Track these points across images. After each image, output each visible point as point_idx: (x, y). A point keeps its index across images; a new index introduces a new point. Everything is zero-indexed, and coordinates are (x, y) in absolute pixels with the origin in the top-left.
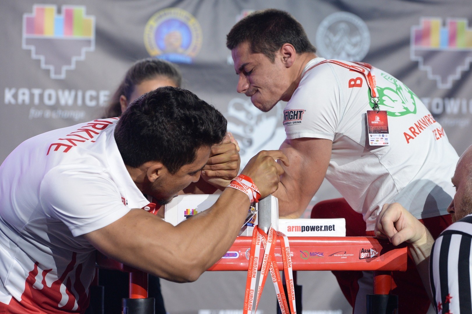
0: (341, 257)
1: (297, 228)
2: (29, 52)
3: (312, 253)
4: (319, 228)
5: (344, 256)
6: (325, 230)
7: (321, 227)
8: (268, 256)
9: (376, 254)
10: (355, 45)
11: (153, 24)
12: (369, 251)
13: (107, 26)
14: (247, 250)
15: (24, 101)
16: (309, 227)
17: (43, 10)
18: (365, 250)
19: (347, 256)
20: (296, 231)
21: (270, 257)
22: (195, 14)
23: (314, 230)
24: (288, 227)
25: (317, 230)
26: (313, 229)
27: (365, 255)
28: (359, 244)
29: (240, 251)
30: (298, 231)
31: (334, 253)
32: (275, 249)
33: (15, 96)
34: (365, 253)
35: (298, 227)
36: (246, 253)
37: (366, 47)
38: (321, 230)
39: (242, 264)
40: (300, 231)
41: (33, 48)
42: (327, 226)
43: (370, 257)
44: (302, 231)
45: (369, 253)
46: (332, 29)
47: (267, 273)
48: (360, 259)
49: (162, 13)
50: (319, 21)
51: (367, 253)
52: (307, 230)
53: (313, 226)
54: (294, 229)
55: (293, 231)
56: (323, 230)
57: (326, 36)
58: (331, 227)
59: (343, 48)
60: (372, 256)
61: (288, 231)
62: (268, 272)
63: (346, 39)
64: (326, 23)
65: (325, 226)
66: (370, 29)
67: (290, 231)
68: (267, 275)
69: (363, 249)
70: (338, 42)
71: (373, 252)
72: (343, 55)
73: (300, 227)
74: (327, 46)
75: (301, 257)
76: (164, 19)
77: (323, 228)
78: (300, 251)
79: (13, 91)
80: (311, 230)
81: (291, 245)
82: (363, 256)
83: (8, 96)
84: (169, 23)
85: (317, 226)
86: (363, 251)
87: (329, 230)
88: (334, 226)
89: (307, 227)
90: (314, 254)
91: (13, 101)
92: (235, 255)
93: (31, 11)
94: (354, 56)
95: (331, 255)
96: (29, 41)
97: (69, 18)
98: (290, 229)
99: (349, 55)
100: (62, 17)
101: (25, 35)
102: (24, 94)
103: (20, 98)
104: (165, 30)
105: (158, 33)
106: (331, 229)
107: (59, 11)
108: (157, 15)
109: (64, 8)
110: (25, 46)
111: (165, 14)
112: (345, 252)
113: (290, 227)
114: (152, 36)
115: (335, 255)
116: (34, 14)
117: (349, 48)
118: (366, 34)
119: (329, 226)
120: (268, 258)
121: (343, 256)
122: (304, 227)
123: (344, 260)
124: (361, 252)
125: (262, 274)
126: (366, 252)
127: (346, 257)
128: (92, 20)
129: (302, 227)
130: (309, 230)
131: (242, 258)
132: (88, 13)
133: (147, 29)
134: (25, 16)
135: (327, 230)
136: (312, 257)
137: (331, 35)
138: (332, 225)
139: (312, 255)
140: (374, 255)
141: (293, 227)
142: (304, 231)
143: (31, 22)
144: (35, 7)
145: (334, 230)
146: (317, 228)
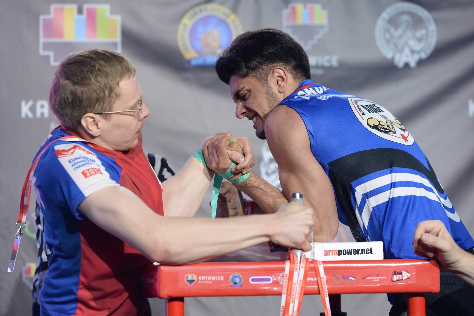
0: (373, 279)
1: (333, 252)
2: (47, 58)
3: (344, 276)
4: (356, 251)
5: (377, 279)
6: (362, 254)
7: (359, 250)
8: (302, 281)
9: (408, 276)
10: (419, 40)
11: (187, 22)
12: (401, 273)
13: (134, 26)
14: (281, 275)
15: (42, 114)
16: (345, 250)
17: (62, 10)
18: (397, 272)
19: (380, 279)
20: (332, 255)
21: (304, 282)
22: (235, 9)
23: (351, 254)
24: (325, 251)
25: (354, 254)
26: (350, 252)
27: (397, 277)
28: (391, 267)
29: (273, 276)
30: (335, 255)
31: (366, 276)
32: (309, 273)
33: (33, 109)
34: (397, 276)
35: (334, 250)
36: (279, 278)
37: (432, 42)
38: (358, 254)
39: (275, 289)
40: (337, 255)
41: (51, 54)
42: (364, 249)
43: (403, 280)
44: (339, 255)
45: (401, 276)
46: (393, 22)
47: (301, 298)
48: (392, 281)
49: (197, 9)
50: (378, 14)
51: (399, 276)
52: (344, 254)
53: (350, 250)
54: (331, 253)
55: (329, 255)
56: (360, 254)
57: (387, 30)
58: (369, 250)
59: (406, 44)
60: (404, 278)
61: (325, 255)
62: (303, 297)
63: (409, 33)
64: (385, 15)
65: (362, 250)
66: (437, 21)
67: (327, 255)
68: (302, 300)
69: (395, 272)
70: (401, 36)
71: (405, 274)
72: (407, 51)
73: (337, 250)
74: (388, 42)
75: (334, 281)
76: (200, 16)
77: (360, 252)
78: (333, 275)
79: (30, 103)
80: (348, 254)
81: (325, 269)
82: (395, 278)
83: (25, 109)
84: (205, 20)
85: (354, 250)
86: (396, 273)
87: (367, 253)
88: (371, 249)
89: (344, 250)
90: (347, 277)
91: (30, 115)
92: (268, 280)
93: (48, 13)
94: (419, 52)
95: (364, 278)
96: (47, 47)
97: (92, 18)
98: (327, 253)
99: (413, 52)
100: (84, 17)
101: (42, 40)
102: (42, 106)
103: (39, 111)
104: (201, 29)
105: (193, 32)
106: (369, 253)
107: (80, 11)
108: (192, 12)
109: (85, 7)
110: (42, 52)
111: (201, 11)
112: (377, 275)
113: (327, 251)
114: (187, 36)
115: (367, 278)
116: (52, 16)
117: (413, 43)
118: (432, 27)
119: (367, 249)
120: (302, 283)
121: (375, 279)
122: (341, 250)
123: (377, 283)
124: (394, 275)
125: (297, 299)
126: (399, 274)
127: (378, 280)
128: (118, 19)
129: (339, 251)
130: (346, 254)
131: (276, 283)
132: (113, 12)
133: (181, 27)
134: (42, 18)
135: (364, 254)
136: (345, 281)
137: (392, 30)
138: (369, 249)
139: (344, 279)
140: (406, 277)
141: (330, 251)
142: (341, 255)
143: (48, 24)
144: (53, 7)
145: (371, 253)
146: (354, 252)
